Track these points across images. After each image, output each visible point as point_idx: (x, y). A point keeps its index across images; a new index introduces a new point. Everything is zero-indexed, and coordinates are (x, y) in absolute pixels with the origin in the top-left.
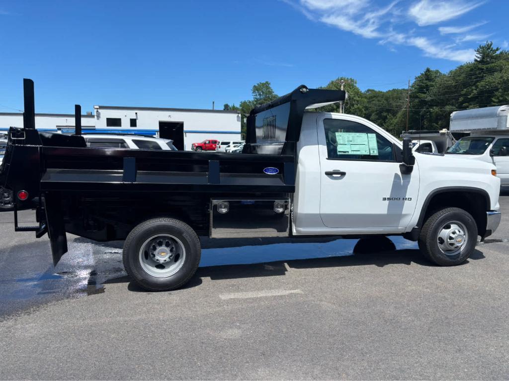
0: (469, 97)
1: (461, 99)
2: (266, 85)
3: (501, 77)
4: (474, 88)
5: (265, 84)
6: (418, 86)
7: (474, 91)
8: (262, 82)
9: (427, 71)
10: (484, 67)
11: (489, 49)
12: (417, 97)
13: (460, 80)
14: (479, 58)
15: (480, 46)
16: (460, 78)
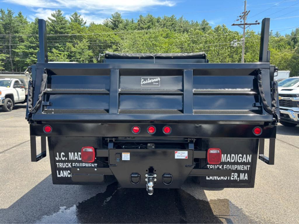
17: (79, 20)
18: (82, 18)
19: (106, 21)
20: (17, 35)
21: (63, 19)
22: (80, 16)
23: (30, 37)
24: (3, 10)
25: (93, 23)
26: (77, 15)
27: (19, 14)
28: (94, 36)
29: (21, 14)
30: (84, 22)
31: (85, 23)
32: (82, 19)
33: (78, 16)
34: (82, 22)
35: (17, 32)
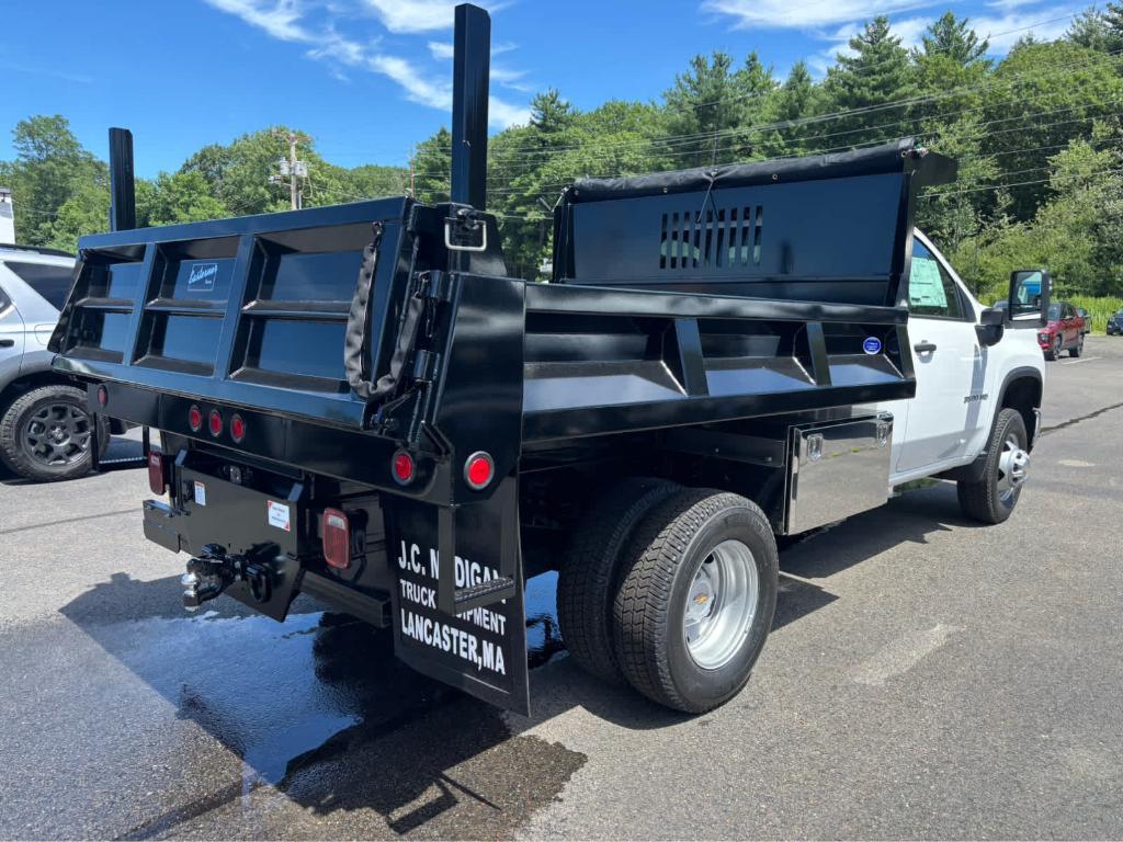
0: (526, 194)
1: (512, 198)
2: (57, 124)
3: (580, 162)
4: (532, 176)
5: (53, 122)
6: (426, 163)
7: (535, 184)
8: (44, 116)
9: (441, 134)
10: (548, 137)
11: (553, 102)
12: (428, 187)
13: (506, 158)
14: (537, 118)
15: (538, 95)
16: (505, 154)
17: (957, 39)
18: (971, 29)
19: (1085, 20)
20: (732, 132)
21: (889, 48)
22: (964, 24)
23: (769, 134)
24: (701, 57)
25: (1030, 40)
26: (952, 22)
27: (748, 63)
28: (1014, 97)
29: (754, 60)
30: (980, 43)
31: (985, 45)
32: (972, 33)
33: (956, 25)
34: (969, 47)
35: (734, 124)
